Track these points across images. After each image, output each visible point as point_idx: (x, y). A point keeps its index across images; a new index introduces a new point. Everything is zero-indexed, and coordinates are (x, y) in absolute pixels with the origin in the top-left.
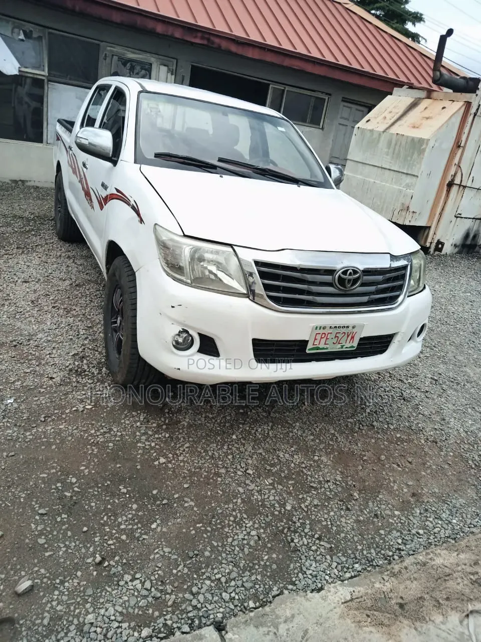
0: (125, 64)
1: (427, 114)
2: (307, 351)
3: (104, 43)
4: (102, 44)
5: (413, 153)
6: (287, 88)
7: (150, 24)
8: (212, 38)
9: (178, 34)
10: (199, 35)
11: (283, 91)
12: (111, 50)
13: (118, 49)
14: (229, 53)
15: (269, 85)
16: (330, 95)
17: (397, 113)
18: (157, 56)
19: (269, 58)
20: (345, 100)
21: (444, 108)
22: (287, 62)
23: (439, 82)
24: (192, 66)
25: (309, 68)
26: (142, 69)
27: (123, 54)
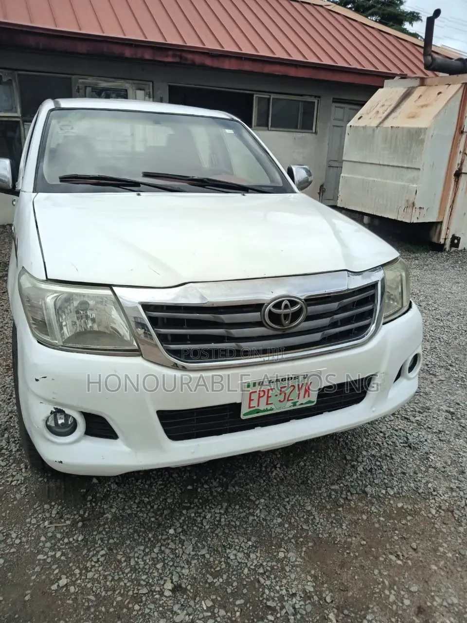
0: (99, 94)
1: (421, 102)
2: (243, 417)
3: (75, 76)
4: (74, 77)
5: (411, 146)
6: (273, 96)
7: (117, 50)
8: (185, 55)
9: (148, 56)
10: (170, 53)
11: (269, 99)
12: (83, 83)
13: (90, 80)
14: (203, 67)
15: (252, 95)
16: (319, 97)
17: (390, 105)
18: (131, 81)
19: (247, 67)
20: (335, 101)
21: (440, 93)
22: (268, 69)
23: (431, 67)
24: (169, 86)
25: (292, 72)
26: (118, 96)
27: (97, 84)
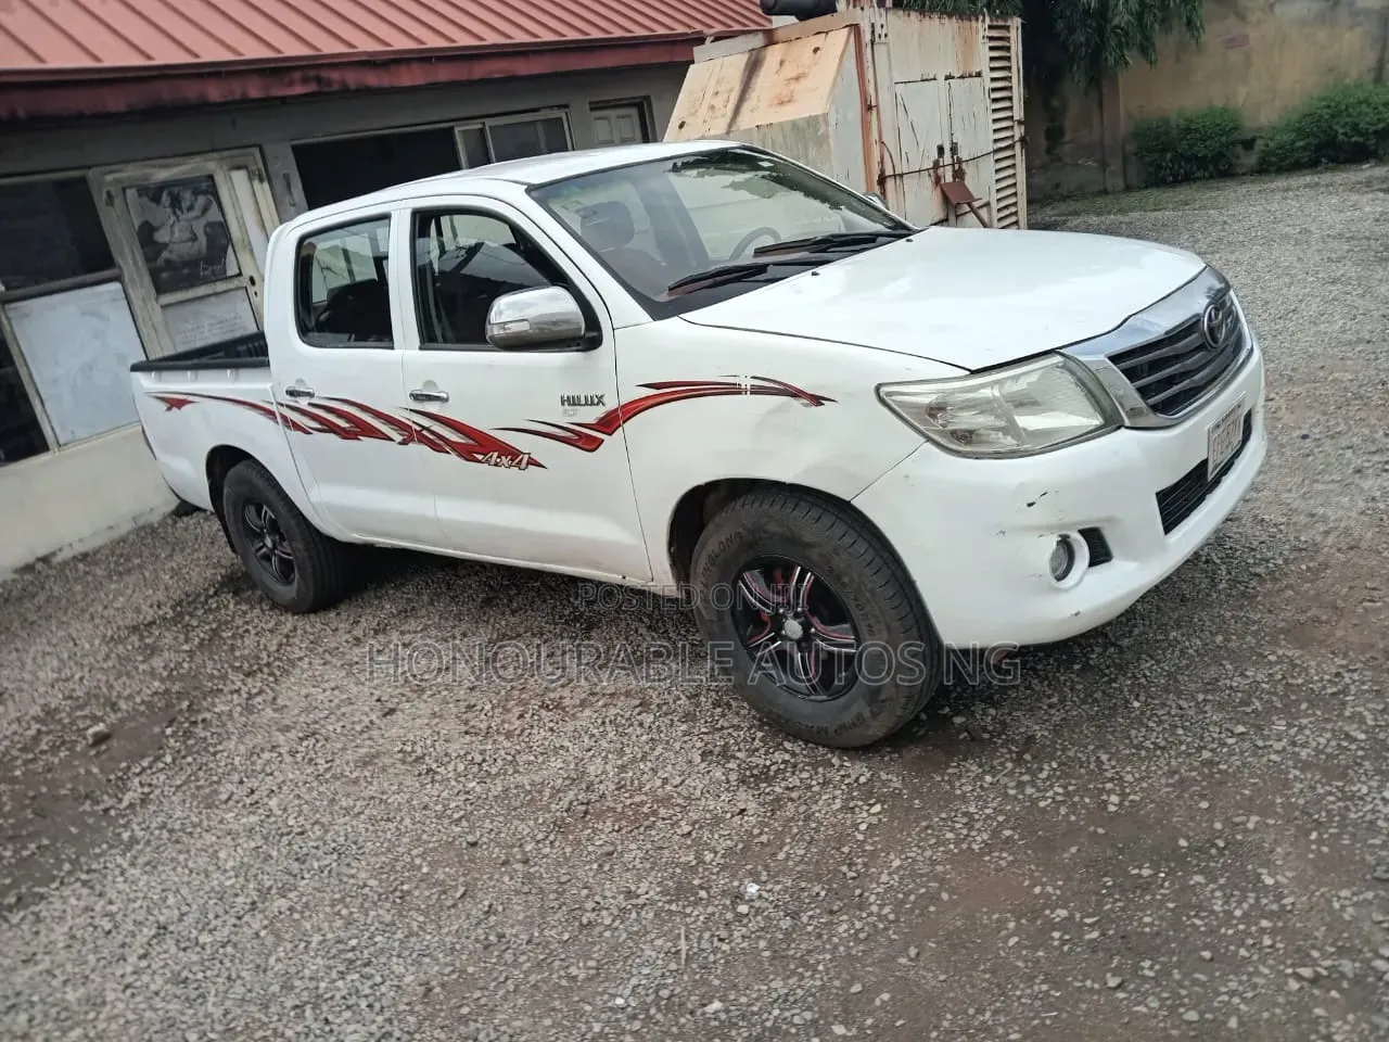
0: (156, 199)
1: (790, 71)
3: (95, 169)
4: (91, 174)
5: (806, 149)
6: (489, 122)
7: (191, 91)
8: (324, 74)
9: (255, 92)
10: (297, 75)
11: (482, 131)
12: (117, 181)
13: (130, 172)
14: (365, 92)
15: (452, 128)
16: (566, 106)
17: (732, 90)
18: (215, 155)
19: (443, 74)
20: (595, 107)
21: (816, 50)
22: (480, 70)
23: (777, 8)
24: (295, 149)
25: (522, 68)
26: (196, 193)
27: (146, 178)
